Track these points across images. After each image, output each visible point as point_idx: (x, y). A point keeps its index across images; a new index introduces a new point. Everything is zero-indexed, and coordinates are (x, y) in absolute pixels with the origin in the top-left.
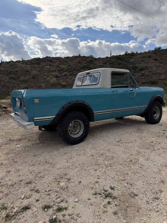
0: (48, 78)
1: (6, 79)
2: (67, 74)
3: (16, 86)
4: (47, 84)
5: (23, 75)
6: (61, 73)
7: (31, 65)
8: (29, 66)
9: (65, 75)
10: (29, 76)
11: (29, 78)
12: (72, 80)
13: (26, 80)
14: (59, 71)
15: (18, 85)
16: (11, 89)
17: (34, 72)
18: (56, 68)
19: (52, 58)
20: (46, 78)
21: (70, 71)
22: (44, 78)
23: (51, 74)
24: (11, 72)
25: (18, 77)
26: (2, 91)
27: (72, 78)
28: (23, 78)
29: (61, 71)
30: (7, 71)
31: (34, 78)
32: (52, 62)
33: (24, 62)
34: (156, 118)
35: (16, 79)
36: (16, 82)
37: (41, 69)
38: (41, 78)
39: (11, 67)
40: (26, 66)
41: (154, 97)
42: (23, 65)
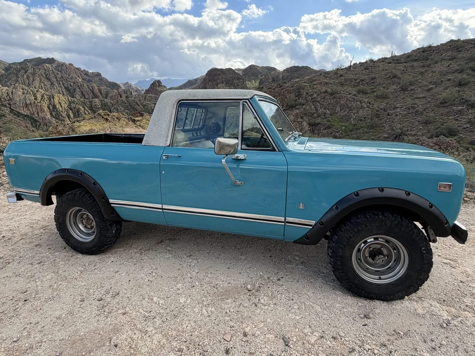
0: (438, 89)
1: (350, 94)
3: (365, 106)
4: (429, 102)
5: (384, 85)
7: (406, 64)
8: (401, 67)
10: (394, 87)
11: (393, 90)
13: (386, 95)
15: (368, 104)
16: (354, 111)
17: (407, 78)
18: (467, 63)
19: (463, 41)
20: (432, 88)
22: (426, 88)
23: (449, 80)
24: (362, 80)
25: (373, 89)
26: (340, 116)
28: (381, 91)
30: (355, 80)
31: (404, 89)
32: (459, 51)
33: (394, 60)
34: (380, 279)
35: (368, 93)
36: (367, 98)
37: (426, 71)
38: (419, 90)
39: (364, 71)
40: (396, 66)
41: (357, 194)
42: (390, 65)
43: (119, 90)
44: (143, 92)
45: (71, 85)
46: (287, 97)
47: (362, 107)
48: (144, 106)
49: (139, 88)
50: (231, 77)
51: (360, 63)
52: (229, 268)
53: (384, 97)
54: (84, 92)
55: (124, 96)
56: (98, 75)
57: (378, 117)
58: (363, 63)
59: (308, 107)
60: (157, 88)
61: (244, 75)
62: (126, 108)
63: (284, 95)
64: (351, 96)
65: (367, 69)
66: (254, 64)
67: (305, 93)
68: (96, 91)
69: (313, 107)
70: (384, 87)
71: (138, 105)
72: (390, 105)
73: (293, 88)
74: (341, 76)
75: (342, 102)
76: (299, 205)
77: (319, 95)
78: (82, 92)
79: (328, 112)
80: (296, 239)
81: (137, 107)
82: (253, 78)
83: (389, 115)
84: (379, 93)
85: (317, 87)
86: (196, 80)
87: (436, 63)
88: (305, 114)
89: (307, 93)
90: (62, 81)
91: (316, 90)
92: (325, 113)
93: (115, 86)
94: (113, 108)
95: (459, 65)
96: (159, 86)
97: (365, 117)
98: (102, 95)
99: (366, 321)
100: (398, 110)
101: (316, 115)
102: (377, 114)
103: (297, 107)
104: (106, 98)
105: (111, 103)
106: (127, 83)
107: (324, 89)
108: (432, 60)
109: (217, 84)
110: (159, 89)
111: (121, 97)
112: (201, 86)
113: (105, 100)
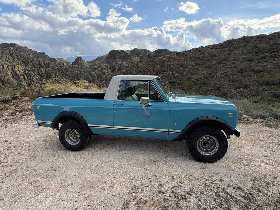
0: (238, 63)
1: (191, 65)
2: (267, 56)
3: (200, 72)
4: (234, 70)
5: (210, 61)
6: (258, 55)
7: (221, 49)
8: (218, 51)
9: (263, 58)
10: (215, 61)
11: (214, 63)
12: (273, 63)
13: (211, 66)
14: (256, 53)
15: (201, 71)
16: (194, 75)
17: (222, 57)
18: (252, 49)
19: (250, 37)
20: (235, 62)
21: (274, 52)
22: (232, 62)
23: (244, 58)
24: (198, 58)
25: (204, 62)
26: (186, 77)
27: (274, 60)
28: (208, 64)
29: (259, 52)
30: (194, 58)
31: (220, 63)
32: (248, 42)
33: (214, 47)
34: (208, 154)
35: (201, 65)
36: (200, 68)
37: (231, 53)
38: (228, 63)
39: (198, 53)
40: (215, 50)
41: (198, 119)
42: (212, 49)
43: (56, 63)
44: (71, 64)
45: (26, 60)
46: (156, 67)
47: (198, 73)
48: (71, 72)
49: (68, 62)
50: (123, 55)
51: (196, 48)
52: (143, 154)
53: (210, 67)
54: (34, 64)
55: (59, 66)
56: (43, 53)
57: (207, 78)
58: (197, 48)
59: (168, 73)
60: (80, 61)
61: (131, 54)
62: (61, 73)
63: (154, 66)
64: (192, 66)
65: (200, 51)
66: (136, 48)
67: (166, 65)
68: (42, 63)
69: (171, 72)
70: (210, 62)
71: (68, 71)
72: (213, 71)
73: (159, 62)
74: (186, 55)
75: (187, 70)
76: (174, 124)
77: (174, 66)
78: (33, 64)
79: (179, 75)
80: (173, 139)
82: (136, 56)
83: (212, 77)
84: (207, 65)
85: (173, 62)
86: (103, 57)
87: (236, 49)
88: (167, 77)
89: (168, 65)
90: (20, 57)
91: (172, 63)
92: (178, 76)
93: (53, 60)
94: (52, 73)
95: (248, 50)
96: (81, 60)
97: (200, 78)
98: (45, 66)
99: (203, 170)
100: (218, 74)
101: (173, 77)
102: (206, 77)
103: (162, 73)
104: (48, 67)
105: (51, 70)
106: (61, 58)
107: (177, 63)
108: (234, 47)
109: (115, 59)
110: (81, 62)
111: (57, 67)
112: (106, 60)
113: (47, 68)
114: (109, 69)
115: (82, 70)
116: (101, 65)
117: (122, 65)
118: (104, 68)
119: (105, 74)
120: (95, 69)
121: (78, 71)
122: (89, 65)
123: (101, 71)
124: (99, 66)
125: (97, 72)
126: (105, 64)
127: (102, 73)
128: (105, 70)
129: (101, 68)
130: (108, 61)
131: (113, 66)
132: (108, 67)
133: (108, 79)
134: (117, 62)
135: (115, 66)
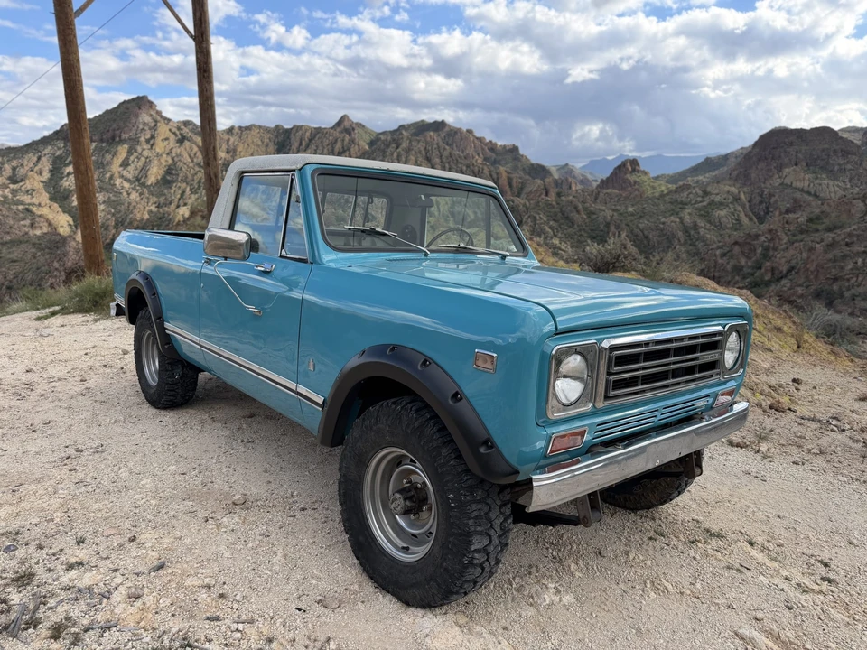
43: (547, 180)
44: (595, 184)
48: (590, 213)
49: (590, 177)
50: (823, 150)
55: (553, 192)
56: (514, 149)
60: (628, 176)
62: (553, 217)
68: (503, 180)
71: (578, 212)
81: (575, 216)
86: (726, 157)
90: (449, 163)
93: (539, 171)
94: (527, 216)
96: (634, 170)
98: (511, 190)
104: (519, 195)
105: (524, 205)
106: (567, 165)
109: (780, 169)
110: (632, 178)
111: (547, 195)
112: (736, 172)
113: (516, 199)
114: (743, 207)
115: (631, 209)
116: (709, 189)
117: (809, 193)
118: (721, 204)
119: (719, 226)
120: (683, 205)
121: (613, 210)
122: (663, 188)
123: (706, 214)
124: (700, 193)
125: (687, 219)
126: (727, 188)
127: (710, 222)
128: (723, 213)
129: (709, 204)
130: (747, 177)
131: (761, 196)
132: (737, 199)
133: (719, 248)
134: (787, 181)
135: (771, 195)
